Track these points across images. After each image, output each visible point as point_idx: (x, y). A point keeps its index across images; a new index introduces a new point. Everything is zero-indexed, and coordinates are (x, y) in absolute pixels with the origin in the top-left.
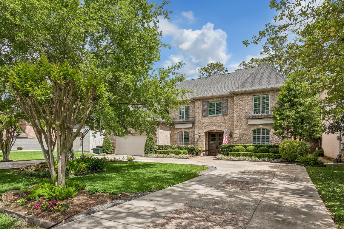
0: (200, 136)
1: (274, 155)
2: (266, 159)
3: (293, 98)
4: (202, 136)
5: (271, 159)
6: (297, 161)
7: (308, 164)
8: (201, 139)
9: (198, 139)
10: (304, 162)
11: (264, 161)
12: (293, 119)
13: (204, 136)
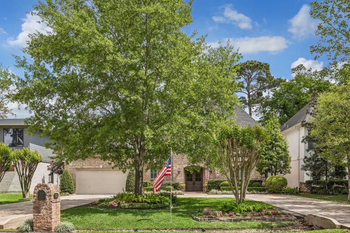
0: (179, 172)
1: (260, 189)
2: (255, 191)
3: (274, 142)
4: (181, 172)
5: (259, 192)
6: (282, 192)
7: (293, 193)
8: (180, 175)
9: (177, 175)
10: (289, 192)
11: (254, 193)
12: (276, 159)
13: (183, 172)
